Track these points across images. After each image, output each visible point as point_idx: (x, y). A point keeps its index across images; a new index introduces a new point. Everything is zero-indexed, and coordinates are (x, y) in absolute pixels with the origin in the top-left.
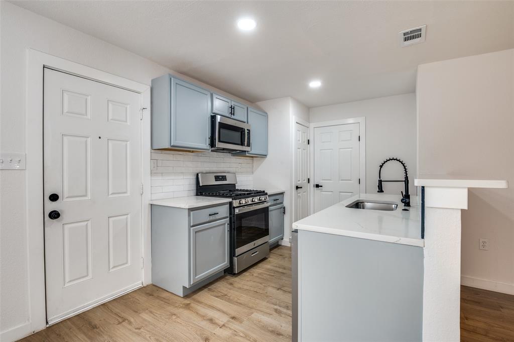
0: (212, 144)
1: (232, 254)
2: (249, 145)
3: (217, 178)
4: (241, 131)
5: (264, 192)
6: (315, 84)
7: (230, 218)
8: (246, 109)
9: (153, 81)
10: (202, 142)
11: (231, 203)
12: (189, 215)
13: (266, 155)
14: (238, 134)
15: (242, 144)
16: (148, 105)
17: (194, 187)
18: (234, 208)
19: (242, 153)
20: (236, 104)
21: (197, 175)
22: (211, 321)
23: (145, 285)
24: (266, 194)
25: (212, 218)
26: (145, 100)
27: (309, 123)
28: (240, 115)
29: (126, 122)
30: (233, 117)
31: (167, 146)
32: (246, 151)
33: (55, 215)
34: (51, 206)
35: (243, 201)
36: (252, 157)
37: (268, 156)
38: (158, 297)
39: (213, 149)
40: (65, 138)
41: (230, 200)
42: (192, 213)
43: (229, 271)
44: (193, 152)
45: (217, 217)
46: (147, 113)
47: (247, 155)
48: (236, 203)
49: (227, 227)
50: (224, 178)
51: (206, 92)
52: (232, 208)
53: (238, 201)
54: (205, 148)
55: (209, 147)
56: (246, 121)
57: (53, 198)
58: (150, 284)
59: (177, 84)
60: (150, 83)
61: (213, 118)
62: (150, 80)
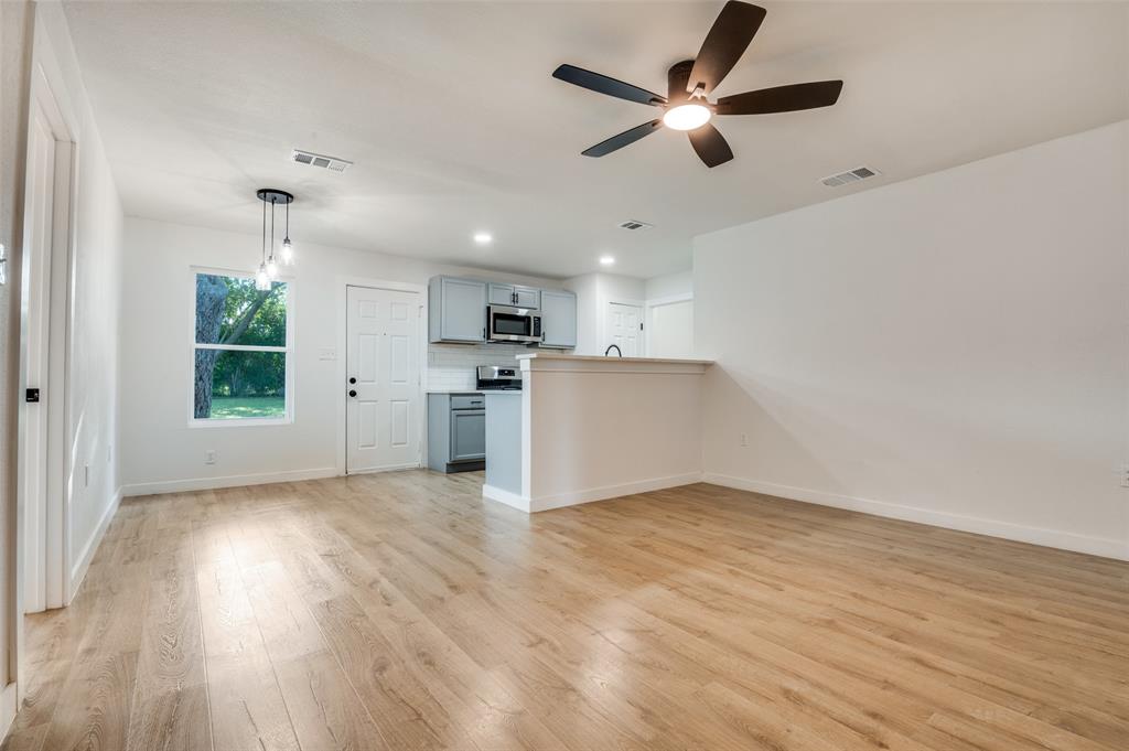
0: (488, 336)
2: (538, 334)
3: (502, 373)
4: (526, 319)
6: (607, 261)
8: (537, 294)
9: (431, 280)
10: (477, 334)
12: (451, 399)
13: (573, 346)
14: (520, 324)
15: (528, 334)
16: (425, 304)
17: (475, 381)
20: (520, 290)
21: (477, 368)
23: (421, 466)
25: (475, 405)
26: (422, 299)
27: (645, 299)
28: (527, 301)
29: (407, 320)
30: (516, 305)
31: (438, 340)
32: (535, 342)
33: (353, 394)
34: (352, 387)
37: (576, 348)
38: (432, 472)
39: (489, 341)
40: (362, 336)
42: (453, 398)
45: (480, 406)
46: (425, 310)
47: (539, 346)
50: (510, 373)
51: (480, 284)
54: (482, 340)
56: (536, 306)
57: (353, 381)
58: (426, 466)
59: (447, 282)
60: (427, 283)
61: (489, 308)
62: (427, 280)
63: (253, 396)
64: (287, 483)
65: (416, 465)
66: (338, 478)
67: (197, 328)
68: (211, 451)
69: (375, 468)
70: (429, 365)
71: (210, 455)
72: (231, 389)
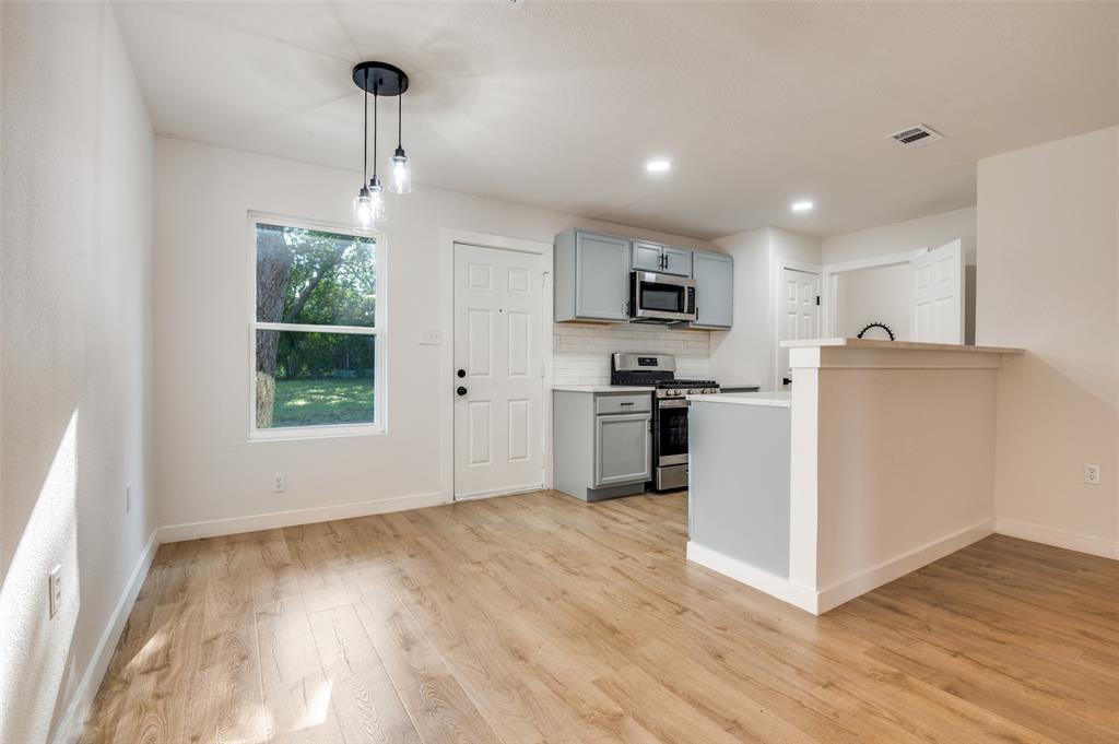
0: (632, 312)
1: (655, 464)
2: (691, 311)
3: (642, 361)
4: (679, 290)
5: (714, 382)
6: (802, 206)
7: (653, 415)
8: (689, 255)
9: (556, 237)
10: (618, 310)
11: (654, 393)
12: (595, 400)
13: (729, 327)
14: (673, 296)
15: (681, 310)
16: (550, 268)
17: (608, 373)
18: (658, 399)
19: (683, 324)
20: (670, 250)
21: (613, 356)
22: (615, 519)
23: (545, 488)
24: (718, 386)
25: (625, 408)
26: (546, 262)
27: (821, 264)
28: (678, 265)
29: (526, 290)
30: (665, 270)
31: (571, 318)
32: (688, 321)
33: (462, 391)
35: (672, 392)
36: (708, 330)
37: (733, 329)
38: (561, 499)
39: (633, 319)
40: (471, 313)
41: (653, 389)
42: (598, 398)
43: (651, 487)
44: (607, 324)
45: (632, 408)
46: (550, 278)
47: (691, 326)
48: (661, 393)
49: (647, 426)
50: (653, 362)
51: (623, 242)
52: (655, 400)
53: (665, 390)
54: (621, 317)
55: (626, 317)
56: (688, 273)
57: (462, 374)
58: (551, 487)
59: (583, 239)
60: (553, 240)
61: (633, 276)
62: (553, 236)
63: (308, 378)
64: (380, 516)
65: (537, 485)
66: (444, 507)
67: (258, 303)
68: (281, 475)
69: (490, 491)
70: (554, 352)
71: (278, 480)
72: (287, 369)
